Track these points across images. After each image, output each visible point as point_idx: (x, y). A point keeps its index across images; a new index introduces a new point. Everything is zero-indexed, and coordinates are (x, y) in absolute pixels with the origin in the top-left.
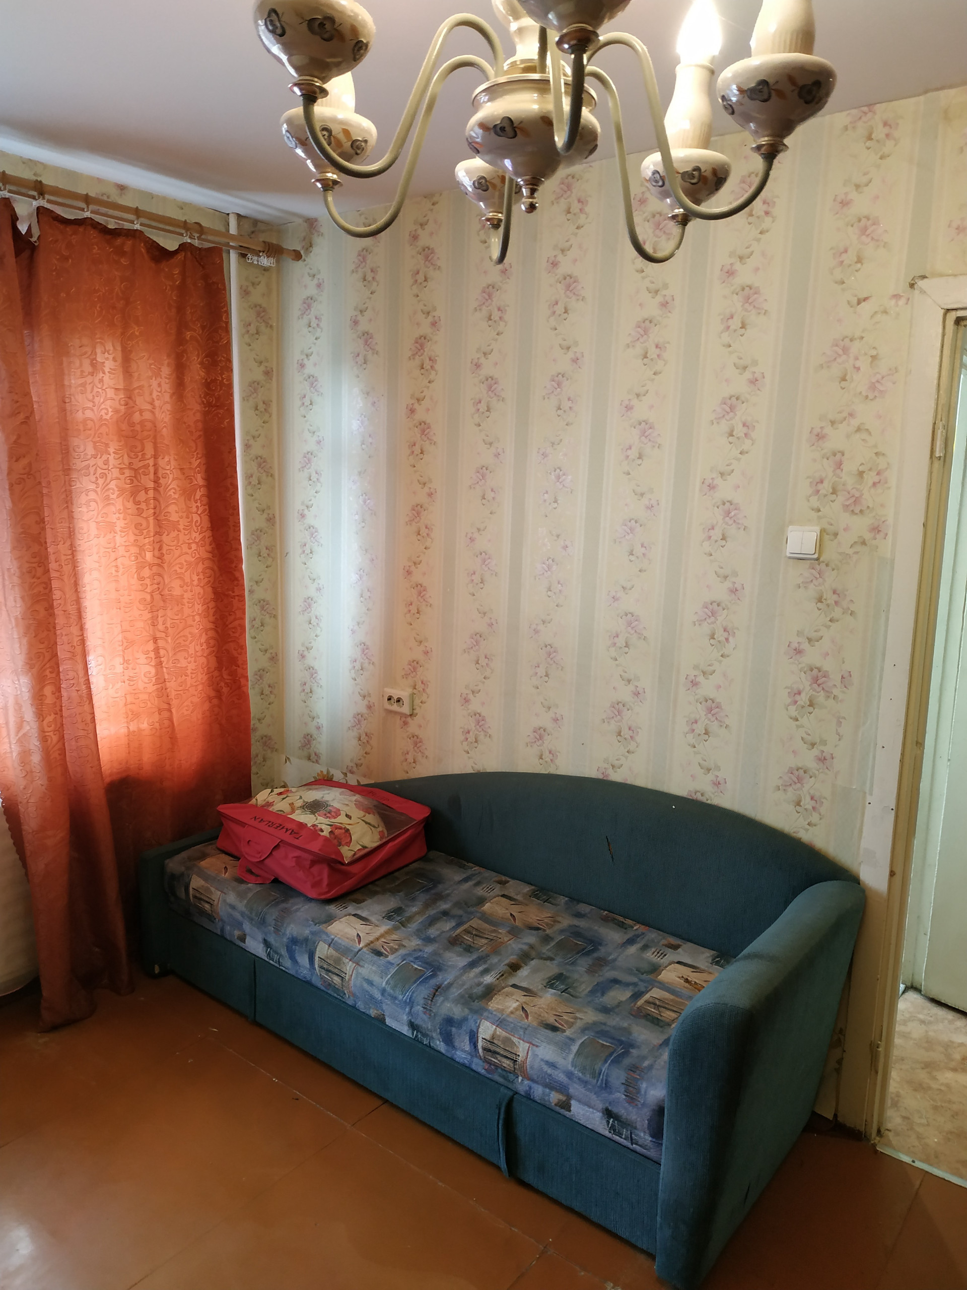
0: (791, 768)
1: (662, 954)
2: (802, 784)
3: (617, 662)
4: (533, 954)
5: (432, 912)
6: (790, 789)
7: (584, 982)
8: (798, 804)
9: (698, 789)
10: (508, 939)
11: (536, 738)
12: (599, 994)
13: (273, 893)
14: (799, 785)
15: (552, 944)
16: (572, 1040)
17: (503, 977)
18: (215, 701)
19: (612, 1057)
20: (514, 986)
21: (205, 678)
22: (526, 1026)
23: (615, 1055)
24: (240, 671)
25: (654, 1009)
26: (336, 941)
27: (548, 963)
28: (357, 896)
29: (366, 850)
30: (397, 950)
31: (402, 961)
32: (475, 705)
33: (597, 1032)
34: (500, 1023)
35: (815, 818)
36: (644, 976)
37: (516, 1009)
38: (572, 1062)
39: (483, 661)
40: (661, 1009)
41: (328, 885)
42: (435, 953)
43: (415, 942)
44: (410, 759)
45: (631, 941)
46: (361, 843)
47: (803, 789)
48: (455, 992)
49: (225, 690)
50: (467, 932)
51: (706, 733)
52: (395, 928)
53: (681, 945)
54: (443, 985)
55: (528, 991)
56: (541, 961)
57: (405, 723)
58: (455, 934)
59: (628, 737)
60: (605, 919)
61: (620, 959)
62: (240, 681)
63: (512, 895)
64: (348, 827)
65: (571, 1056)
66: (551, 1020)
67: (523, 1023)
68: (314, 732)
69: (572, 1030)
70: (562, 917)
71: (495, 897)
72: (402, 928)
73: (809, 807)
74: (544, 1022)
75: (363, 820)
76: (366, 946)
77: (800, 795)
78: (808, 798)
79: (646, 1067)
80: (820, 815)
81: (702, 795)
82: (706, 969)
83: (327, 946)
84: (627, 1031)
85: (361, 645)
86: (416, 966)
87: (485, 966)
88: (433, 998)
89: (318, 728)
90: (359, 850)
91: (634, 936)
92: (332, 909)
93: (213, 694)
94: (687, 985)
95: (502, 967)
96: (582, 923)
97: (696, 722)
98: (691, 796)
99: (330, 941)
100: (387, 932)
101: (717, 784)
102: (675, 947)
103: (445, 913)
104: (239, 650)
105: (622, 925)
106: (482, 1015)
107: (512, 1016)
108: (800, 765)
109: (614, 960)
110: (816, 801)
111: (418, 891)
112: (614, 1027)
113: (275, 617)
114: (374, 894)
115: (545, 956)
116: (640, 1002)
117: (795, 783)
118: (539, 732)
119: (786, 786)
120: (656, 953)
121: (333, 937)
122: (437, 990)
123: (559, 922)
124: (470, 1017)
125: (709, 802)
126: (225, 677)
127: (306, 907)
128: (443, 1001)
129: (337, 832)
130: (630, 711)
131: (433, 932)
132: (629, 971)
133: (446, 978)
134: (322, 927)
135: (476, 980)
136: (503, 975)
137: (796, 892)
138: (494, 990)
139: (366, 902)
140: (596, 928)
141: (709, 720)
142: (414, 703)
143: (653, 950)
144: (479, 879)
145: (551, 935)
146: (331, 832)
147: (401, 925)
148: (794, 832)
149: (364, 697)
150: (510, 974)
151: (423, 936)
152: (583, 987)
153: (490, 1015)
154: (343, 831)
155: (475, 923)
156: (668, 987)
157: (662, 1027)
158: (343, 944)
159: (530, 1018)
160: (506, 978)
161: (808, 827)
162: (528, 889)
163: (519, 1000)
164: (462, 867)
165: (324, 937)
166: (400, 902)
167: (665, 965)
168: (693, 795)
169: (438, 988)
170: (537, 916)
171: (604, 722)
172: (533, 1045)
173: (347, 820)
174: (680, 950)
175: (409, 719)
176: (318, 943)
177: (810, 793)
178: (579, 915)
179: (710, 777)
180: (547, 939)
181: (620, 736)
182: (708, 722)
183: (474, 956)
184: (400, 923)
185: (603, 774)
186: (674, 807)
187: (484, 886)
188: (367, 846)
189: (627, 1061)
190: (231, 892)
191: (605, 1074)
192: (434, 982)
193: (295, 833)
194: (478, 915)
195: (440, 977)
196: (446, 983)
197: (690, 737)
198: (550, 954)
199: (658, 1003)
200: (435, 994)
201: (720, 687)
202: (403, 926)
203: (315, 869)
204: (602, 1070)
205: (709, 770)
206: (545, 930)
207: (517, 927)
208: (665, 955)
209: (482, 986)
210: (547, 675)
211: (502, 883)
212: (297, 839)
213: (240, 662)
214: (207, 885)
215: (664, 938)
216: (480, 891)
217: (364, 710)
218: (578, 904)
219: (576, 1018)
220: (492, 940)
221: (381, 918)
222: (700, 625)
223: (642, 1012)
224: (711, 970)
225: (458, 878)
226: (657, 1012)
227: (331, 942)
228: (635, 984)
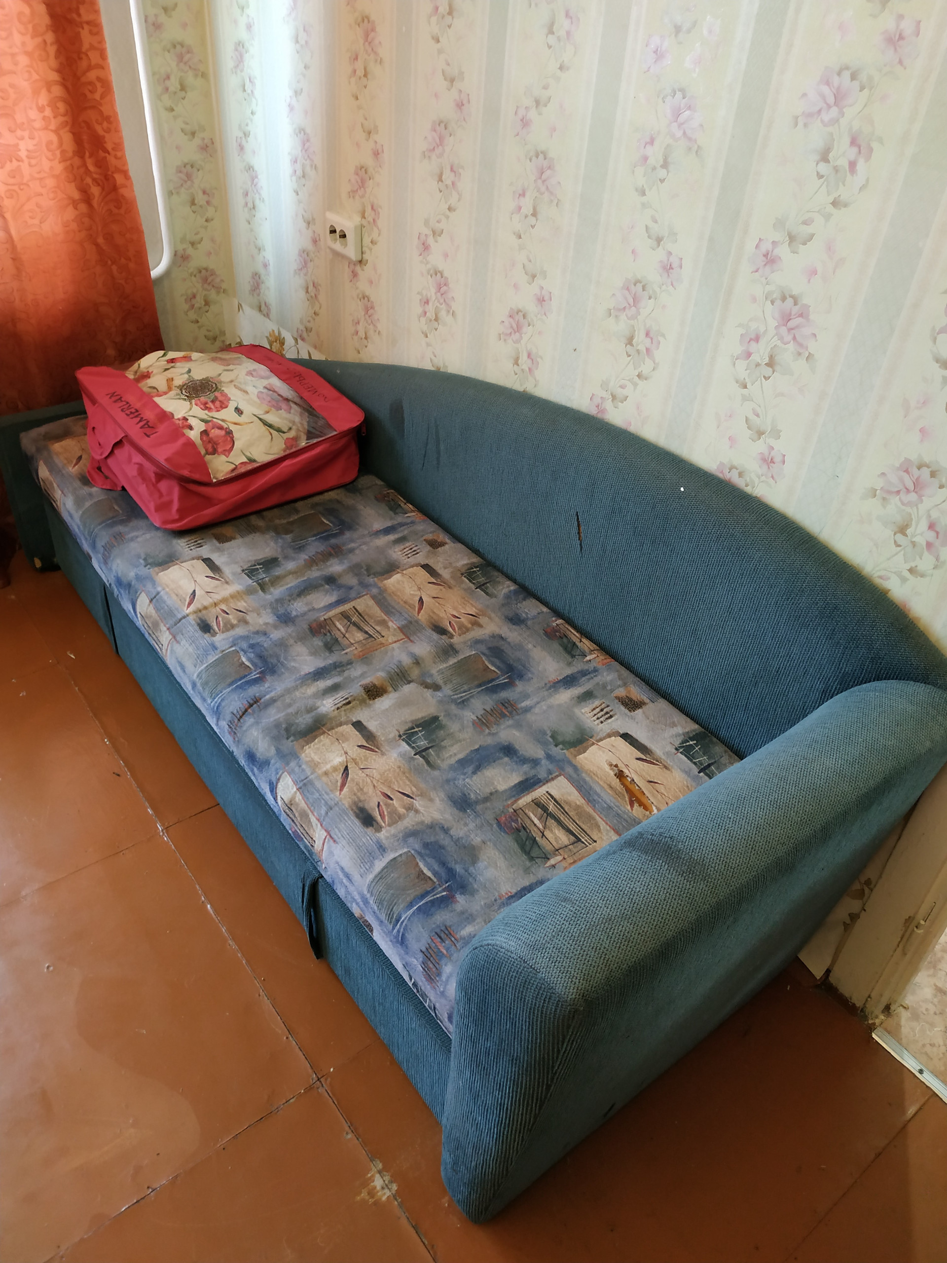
0: (907, 460)
1: (607, 713)
2: (920, 497)
3: (644, 199)
4: (415, 673)
5: (315, 573)
6: (895, 500)
7: (460, 741)
8: (902, 530)
9: (735, 463)
10: (395, 639)
11: (512, 327)
12: (470, 769)
13: (116, 507)
14: (913, 497)
15: (452, 661)
16: (382, 849)
17: (348, 706)
18: (83, 207)
19: (423, 902)
20: (358, 725)
21: (59, 168)
22: (332, 803)
23: (429, 898)
24: (112, 160)
25: (539, 819)
26: (161, 597)
27: (428, 693)
28: (227, 530)
29: (256, 465)
30: (233, 627)
31: (231, 647)
32: (436, 259)
33: (426, 845)
34: (304, 786)
35: (926, 563)
36: (556, 751)
37: (335, 769)
38: (369, 886)
39: (448, 177)
40: (551, 822)
41: (178, 510)
42: (282, 644)
43: (266, 618)
44: (362, 334)
45: (569, 681)
46: (248, 454)
47: (920, 506)
48: (273, 715)
49: (95, 191)
50: (345, 616)
51: (771, 364)
52: (249, 591)
53: (644, 704)
54: (262, 700)
55: (370, 739)
56: (421, 689)
57: (355, 275)
58: (326, 617)
59: (642, 348)
60: (551, 634)
61: (536, 710)
62: (114, 177)
63: (439, 568)
64: (232, 427)
65: (371, 877)
66: (371, 805)
67: (332, 796)
68: (262, 271)
69: (393, 830)
70: (490, 618)
71: (412, 566)
72: (260, 592)
73: (921, 540)
74: (360, 805)
75: (260, 419)
76: (195, 612)
77: (910, 515)
78: (923, 525)
79: (463, 938)
80: (937, 559)
81: (741, 475)
82: (663, 757)
83: (148, 601)
84: (472, 853)
85: (300, 133)
86: (244, 659)
87: (337, 679)
88: (241, 717)
89: (265, 266)
90: (242, 463)
91: (578, 672)
92: (181, 545)
93: (76, 195)
94: (616, 782)
95: (356, 690)
96: (512, 634)
97: (757, 339)
98: (722, 472)
99: (154, 594)
100: (234, 597)
101: (768, 461)
102: (632, 705)
103: (331, 580)
104: (105, 124)
105: (570, 650)
106: (288, 764)
107: (324, 779)
108: (927, 459)
109: (527, 710)
110: (937, 533)
111: (314, 536)
112: (457, 842)
113: (204, 75)
114: (253, 529)
115: (429, 681)
116: (525, 800)
117: (908, 491)
118: (517, 318)
119: (889, 492)
120: (598, 710)
121: (159, 589)
122: (251, 706)
123: (480, 626)
124: (272, 761)
125: (748, 490)
126: (91, 168)
127: (148, 536)
128: (252, 725)
129: (215, 433)
130: (652, 300)
131: (298, 607)
132: (539, 736)
133: (274, 687)
134: (153, 571)
135: (310, 702)
136: (349, 703)
137: (845, 683)
138: (324, 725)
139: (233, 543)
140: (530, 646)
141: (781, 338)
142: (363, 244)
143: (597, 703)
144: (406, 532)
145: (457, 647)
146: (204, 433)
147: (259, 588)
148: (881, 577)
149: (309, 223)
150: (362, 702)
151: (281, 611)
152: (455, 749)
153: (297, 769)
154: (223, 433)
155: (365, 604)
156: (584, 781)
157: (532, 859)
158: (169, 602)
159: (345, 789)
160: (353, 707)
161: (907, 574)
162: (465, 562)
163: (350, 753)
164: (394, 508)
165: (149, 586)
166: (279, 550)
167: (602, 735)
168: (726, 471)
169: (256, 701)
170: (455, 609)
171: (610, 315)
172: (331, 837)
173: (235, 417)
174: (639, 712)
175: (358, 268)
176: (141, 593)
177: (929, 516)
178: (515, 620)
179: (760, 446)
180: (449, 651)
181: (632, 345)
182: (779, 343)
183: (331, 660)
184: (259, 584)
185: (598, 406)
186: (682, 489)
187: (407, 545)
188: (256, 459)
189: (441, 917)
190: (70, 495)
191: (404, 924)
192: (254, 691)
193: (149, 427)
194: (375, 591)
195: (267, 685)
196: (267, 697)
197: (741, 365)
198: (439, 680)
199: (551, 807)
200: (246, 711)
201: (815, 272)
202: (263, 589)
203: (163, 485)
204: (400, 918)
205: (760, 433)
206: (452, 636)
207: (417, 622)
208: (611, 717)
209: (313, 714)
210: (534, 214)
211: (434, 545)
212: (148, 436)
213: (109, 146)
214: (51, 478)
215: (625, 685)
216: (397, 554)
217: (310, 246)
218: (524, 599)
219: (410, 808)
220: (371, 636)
221: (239, 570)
222: (805, 125)
223: (516, 821)
224: (669, 762)
225: (378, 525)
226: (541, 827)
227: (155, 597)
228: (535, 762)
